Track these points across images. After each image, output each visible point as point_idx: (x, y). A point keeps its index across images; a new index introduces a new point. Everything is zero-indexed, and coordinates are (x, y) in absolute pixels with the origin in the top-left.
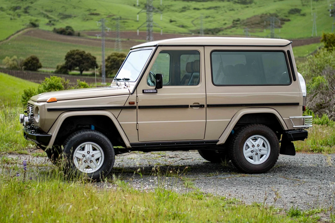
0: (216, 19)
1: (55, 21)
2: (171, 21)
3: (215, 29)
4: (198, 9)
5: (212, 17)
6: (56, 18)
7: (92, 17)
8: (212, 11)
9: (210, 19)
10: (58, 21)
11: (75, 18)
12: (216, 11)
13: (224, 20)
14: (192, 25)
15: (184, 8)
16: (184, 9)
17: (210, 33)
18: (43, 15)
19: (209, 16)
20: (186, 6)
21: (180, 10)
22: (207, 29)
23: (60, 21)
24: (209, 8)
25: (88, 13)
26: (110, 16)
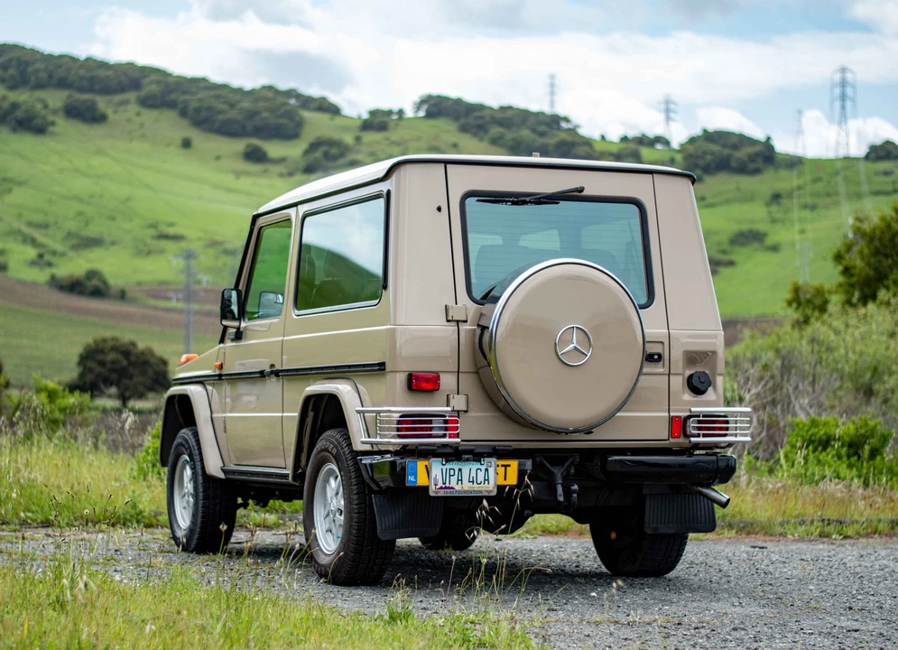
1: (54, 253)
6: (58, 247)
7: (164, 244)
10: (63, 255)
11: (114, 249)
18: (20, 238)
23: (71, 254)
25: (152, 232)
26: (214, 244)
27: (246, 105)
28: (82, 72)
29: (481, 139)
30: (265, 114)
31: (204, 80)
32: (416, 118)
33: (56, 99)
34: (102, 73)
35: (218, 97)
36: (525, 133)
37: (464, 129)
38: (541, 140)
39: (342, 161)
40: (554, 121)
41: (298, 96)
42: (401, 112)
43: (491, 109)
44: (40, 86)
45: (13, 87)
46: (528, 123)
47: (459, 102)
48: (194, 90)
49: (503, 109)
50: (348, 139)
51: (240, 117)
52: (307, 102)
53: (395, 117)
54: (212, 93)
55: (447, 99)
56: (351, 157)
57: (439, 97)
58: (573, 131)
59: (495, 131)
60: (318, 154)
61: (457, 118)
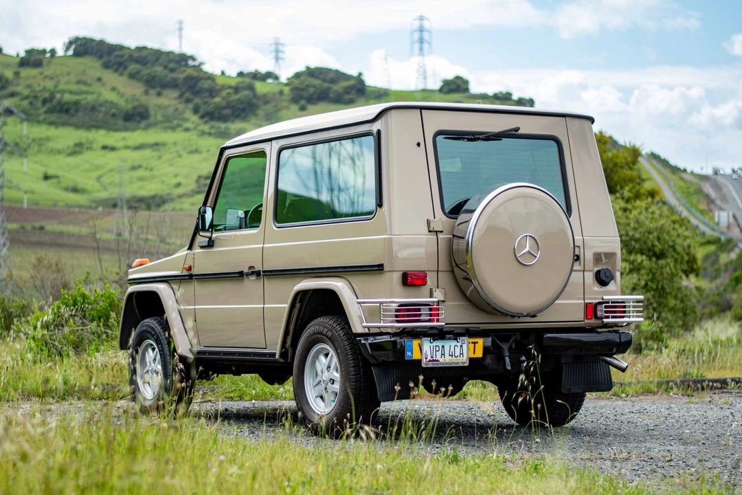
0: (154, 172)
2: (46, 177)
3: (153, 197)
4: (113, 149)
5: (146, 169)
8: (147, 153)
9: (140, 173)
12: (155, 154)
13: (176, 176)
14: (97, 186)
15: (79, 145)
16: (78, 149)
17: (143, 206)
19: (140, 167)
20: (84, 141)
21: (69, 151)
22: (135, 197)
24: (140, 147)
29: (121, 74)
32: (65, 56)
36: (158, 69)
37: (106, 66)
38: (170, 76)
39: (3, 93)
40: (183, 59)
42: (53, 52)
43: (129, 49)
46: (161, 61)
47: (102, 43)
49: (139, 49)
50: (9, 74)
53: (48, 55)
55: (92, 40)
56: (11, 89)
57: (84, 38)
58: (198, 68)
59: (133, 67)
61: (101, 57)
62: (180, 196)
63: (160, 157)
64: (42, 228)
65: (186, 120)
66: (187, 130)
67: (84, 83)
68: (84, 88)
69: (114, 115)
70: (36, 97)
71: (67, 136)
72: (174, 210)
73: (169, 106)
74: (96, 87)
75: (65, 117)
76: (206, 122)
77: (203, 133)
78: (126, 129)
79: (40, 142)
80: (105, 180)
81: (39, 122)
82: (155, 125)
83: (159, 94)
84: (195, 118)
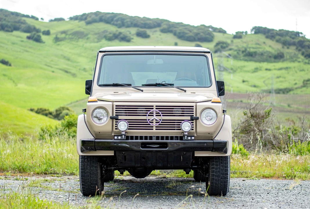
0: (286, 79)
2: (244, 81)
3: (286, 89)
4: (270, 70)
5: (283, 78)
8: (283, 71)
9: (281, 79)
12: (286, 72)
13: (295, 80)
14: (263, 84)
16: (256, 70)
17: (281, 92)
19: (280, 77)
20: (258, 67)
21: (252, 71)
22: (278, 89)
24: (281, 69)
27: (195, 31)
28: (142, 22)
29: (273, 40)
30: (202, 34)
31: (182, 23)
32: (252, 34)
33: (133, 31)
34: (148, 22)
35: (186, 29)
36: (288, 38)
37: (267, 37)
38: (292, 40)
39: (227, 49)
40: (298, 33)
41: (212, 28)
42: (246, 32)
43: (276, 30)
44: (128, 26)
45: (120, 27)
46: (289, 35)
47: (265, 28)
48: (178, 27)
49: (280, 30)
50: (229, 41)
51: (193, 35)
52: (215, 30)
53: (244, 34)
54: (184, 27)
55: (261, 27)
56: (230, 47)
57: (259, 27)
58: (304, 37)
59: (278, 37)
60: (219, 47)
61: (265, 34)
62: (296, 88)
63: (288, 73)
64: (241, 101)
65: (299, 58)
66: (299, 62)
67: (258, 44)
68: (258, 46)
69: (270, 57)
70: (239, 50)
71: (252, 65)
72: (294, 94)
73: (292, 53)
74: (263, 46)
75: (251, 58)
76: (307, 59)
77: (305, 63)
78: (275, 62)
79: (241, 68)
80: (266, 82)
81: (241, 60)
82: (286, 60)
83: (288, 48)
84: (302, 57)
